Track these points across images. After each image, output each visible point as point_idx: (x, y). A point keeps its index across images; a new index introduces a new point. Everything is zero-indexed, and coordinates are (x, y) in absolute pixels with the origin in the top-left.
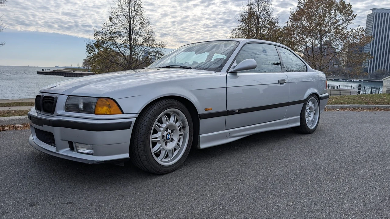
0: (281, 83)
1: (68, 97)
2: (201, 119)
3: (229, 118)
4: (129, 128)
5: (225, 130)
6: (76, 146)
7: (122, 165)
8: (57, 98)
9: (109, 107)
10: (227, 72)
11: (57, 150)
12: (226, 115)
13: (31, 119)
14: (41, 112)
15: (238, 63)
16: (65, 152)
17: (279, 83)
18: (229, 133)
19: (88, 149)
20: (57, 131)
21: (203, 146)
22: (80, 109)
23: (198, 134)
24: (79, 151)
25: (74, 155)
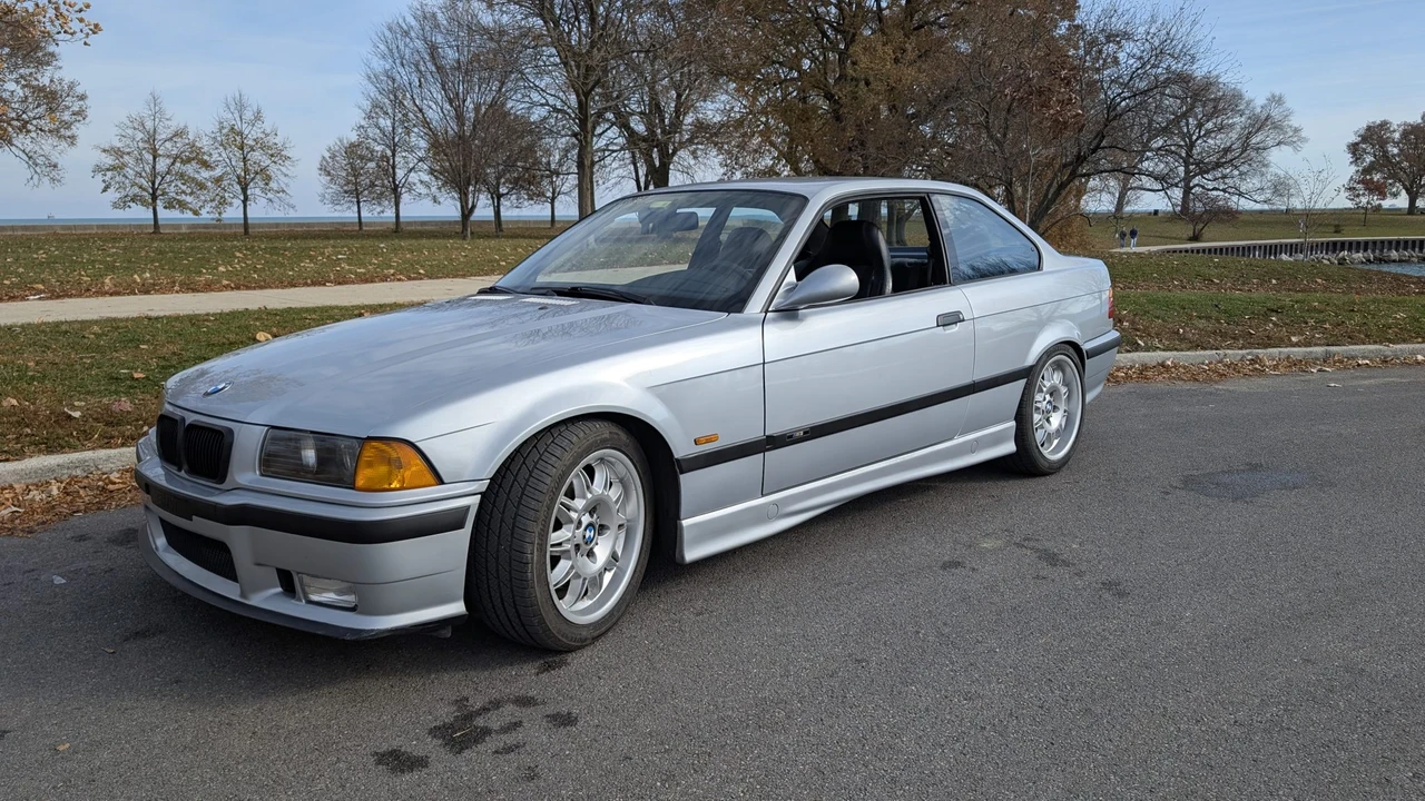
0: (945, 326)
1: (268, 431)
2: (682, 473)
4: (460, 525)
5: (763, 495)
6: (302, 584)
7: (447, 633)
8: (232, 432)
9: (398, 465)
11: (243, 595)
12: (764, 452)
13: (148, 493)
14: (180, 470)
16: (269, 600)
17: (938, 326)
18: (775, 503)
21: (691, 554)
22: (308, 466)
23: (677, 517)
24: (315, 598)
25: (296, 609)
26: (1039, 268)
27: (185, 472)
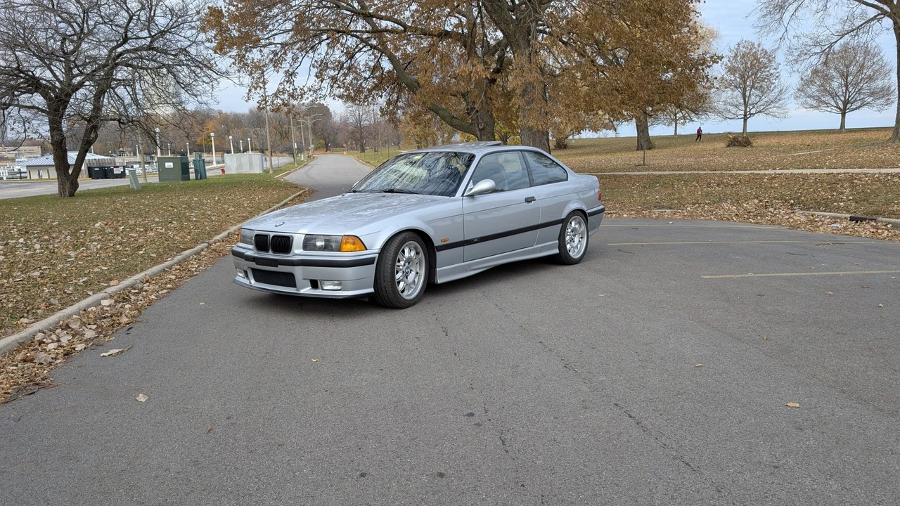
0: (528, 202)
1: (305, 236)
2: (437, 251)
3: (467, 248)
4: (373, 263)
5: (464, 262)
6: (320, 284)
7: (367, 300)
8: (292, 237)
9: (354, 244)
10: (463, 196)
11: (297, 291)
12: (464, 245)
13: (254, 261)
14: (268, 252)
15: (474, 184)
16: (307, 290)
17: (525, 202)
18: (468, 265)
19: (335, 285)
20: (298, 272)
21: (440, 281)
22: (318, 246)
23: (436, 268)
24: (325, 288)
25: (318, 292)
26: (567, 180)
27: (270, 252)
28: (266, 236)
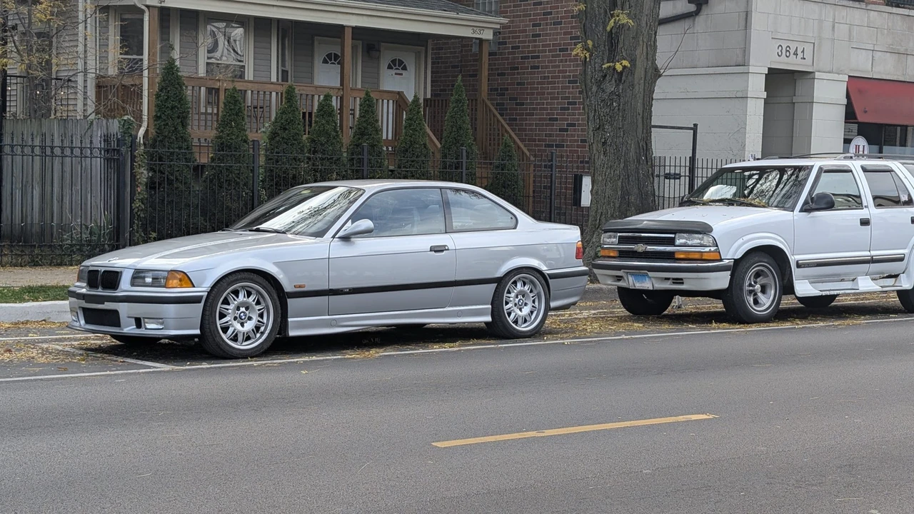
0: (436, 251)
1: (135, 270)
2: (289, 298)
3: (334, 298)
4: (200, 302)
5: (329, 315)
6: (144, 322)
8: (121, 272)
10: (334, 237)
11: (121, 330)
12: (329, 295)
13: (84, 299)
14: (97, 289)
15: (353, 222)
17: (431, 251)
18: (334, 319)
19: (157, 324)
20: (123, 309)
21: (292, 333)
22: (148, 283)
23: (288, 317)
24: (148, 327)
25: (141, 332)
26: (515, 228)
27: (100, 289)
28: (98, 271)
